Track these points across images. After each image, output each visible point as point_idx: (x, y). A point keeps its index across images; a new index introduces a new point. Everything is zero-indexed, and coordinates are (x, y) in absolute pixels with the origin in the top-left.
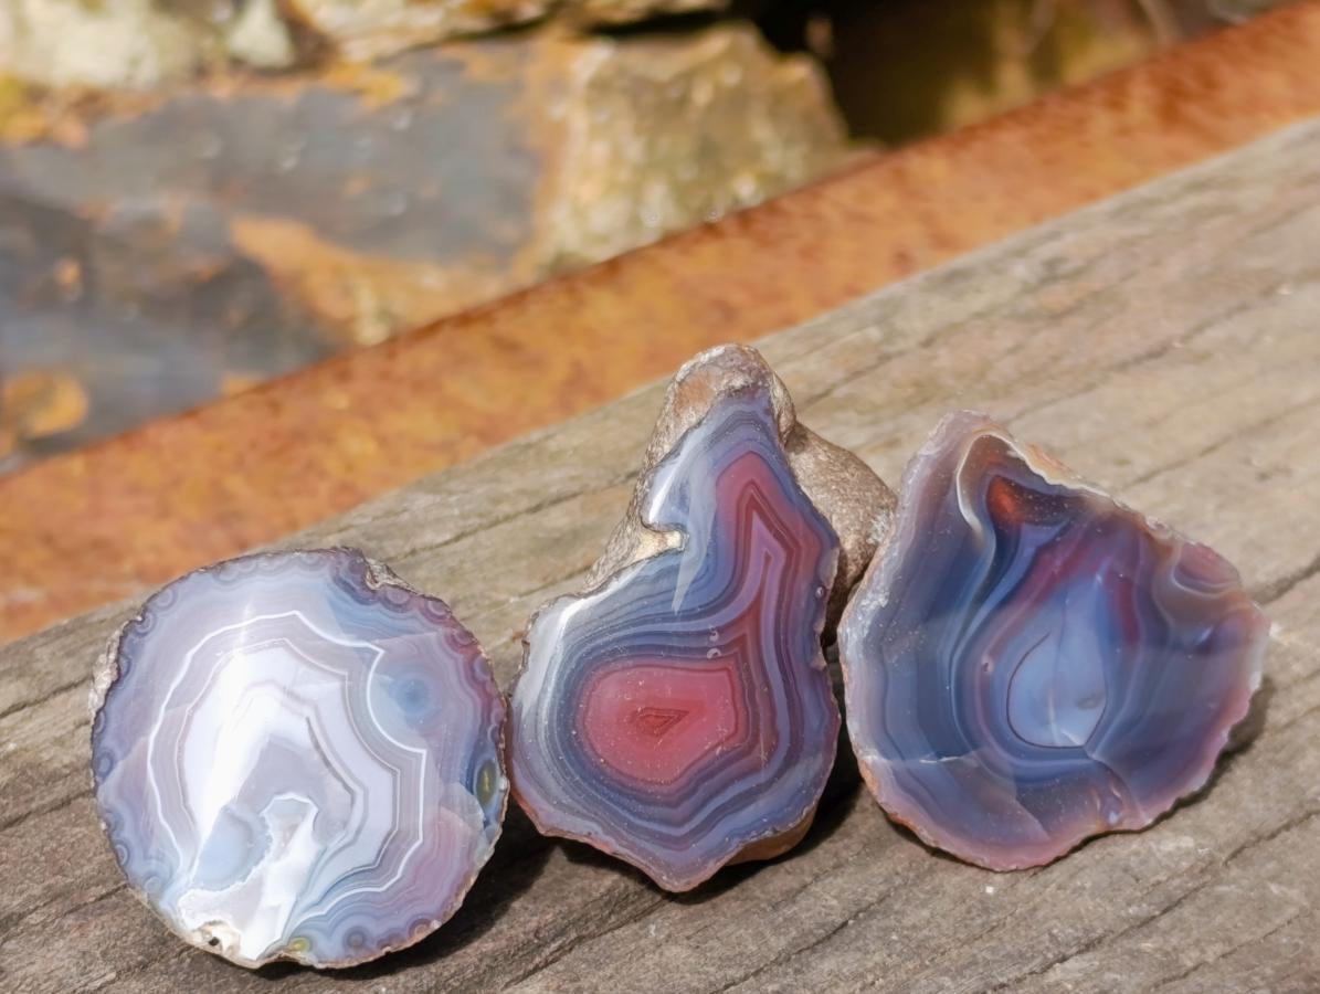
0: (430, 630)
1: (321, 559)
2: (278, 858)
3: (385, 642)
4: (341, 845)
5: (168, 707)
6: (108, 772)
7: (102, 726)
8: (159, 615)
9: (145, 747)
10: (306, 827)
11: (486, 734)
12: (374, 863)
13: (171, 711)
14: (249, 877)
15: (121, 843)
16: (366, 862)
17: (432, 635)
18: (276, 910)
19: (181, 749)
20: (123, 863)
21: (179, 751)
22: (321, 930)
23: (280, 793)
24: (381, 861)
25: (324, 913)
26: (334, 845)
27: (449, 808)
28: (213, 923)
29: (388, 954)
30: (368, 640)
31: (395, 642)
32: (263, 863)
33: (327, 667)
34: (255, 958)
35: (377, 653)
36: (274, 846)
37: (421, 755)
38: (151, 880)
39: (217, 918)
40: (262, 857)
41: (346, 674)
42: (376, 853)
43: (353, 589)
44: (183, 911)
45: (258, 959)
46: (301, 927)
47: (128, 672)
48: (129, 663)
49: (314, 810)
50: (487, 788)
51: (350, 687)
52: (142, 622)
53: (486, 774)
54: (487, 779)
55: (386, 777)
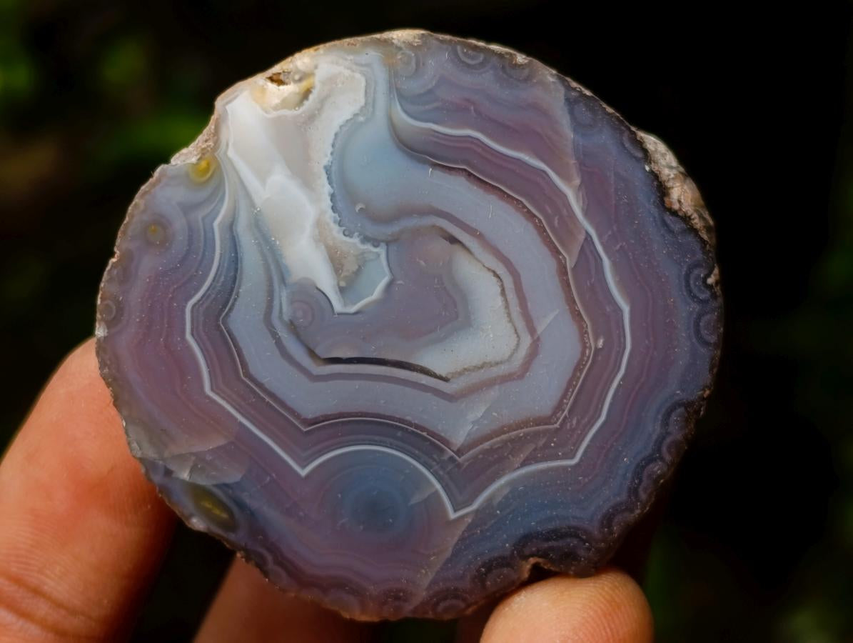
0: (434, 582)
1: (611, 533)
2: (319, 224)
3: (463, 527)
4: (276, 303)
5: (588, 238)
6: (571, 112)
7: (627, 145)
8: (696, 307)
9: (566, 178)
10: (326, 281)
11: (269, 550)
12: (225, 323)
13: (582, 237)
14: (324, 177)
15: (482, 64)
16: (233, 315)
17: (426, 582)
18: (263, 176)
19: (530, 216)
20: (459, 48)
21: (529, 211)
22: (197, 206)
23: (390, 285)
24: (221, 331)
25: (216, 224)
26: (283, 297)
27: (219, 448)
28: (306, 94)
29: (112, 254)
30: (477, 511)
31: (452, 540)
32: (327, 203)
33: (486, 445)
34: (229, 107)
35: (455, 511)
36: (336, 232)
37: (303, 467)
38: (413, 63)
39: (307, 103)
40: (334, 209)
41: (460, 460)
42: (236, 334)
43: (547, 540)
44: (347, 73)
45: (226, 111)
46: (220, 186)
47: (664, 223)
48: (670, 231)
49: (338, 306)
50: (208, 505)
51: (442, 451)
52: (705, 280)
53: (224, 516)
54: (217, 512)
55: (309, 411)
